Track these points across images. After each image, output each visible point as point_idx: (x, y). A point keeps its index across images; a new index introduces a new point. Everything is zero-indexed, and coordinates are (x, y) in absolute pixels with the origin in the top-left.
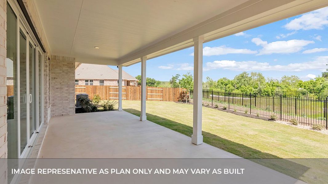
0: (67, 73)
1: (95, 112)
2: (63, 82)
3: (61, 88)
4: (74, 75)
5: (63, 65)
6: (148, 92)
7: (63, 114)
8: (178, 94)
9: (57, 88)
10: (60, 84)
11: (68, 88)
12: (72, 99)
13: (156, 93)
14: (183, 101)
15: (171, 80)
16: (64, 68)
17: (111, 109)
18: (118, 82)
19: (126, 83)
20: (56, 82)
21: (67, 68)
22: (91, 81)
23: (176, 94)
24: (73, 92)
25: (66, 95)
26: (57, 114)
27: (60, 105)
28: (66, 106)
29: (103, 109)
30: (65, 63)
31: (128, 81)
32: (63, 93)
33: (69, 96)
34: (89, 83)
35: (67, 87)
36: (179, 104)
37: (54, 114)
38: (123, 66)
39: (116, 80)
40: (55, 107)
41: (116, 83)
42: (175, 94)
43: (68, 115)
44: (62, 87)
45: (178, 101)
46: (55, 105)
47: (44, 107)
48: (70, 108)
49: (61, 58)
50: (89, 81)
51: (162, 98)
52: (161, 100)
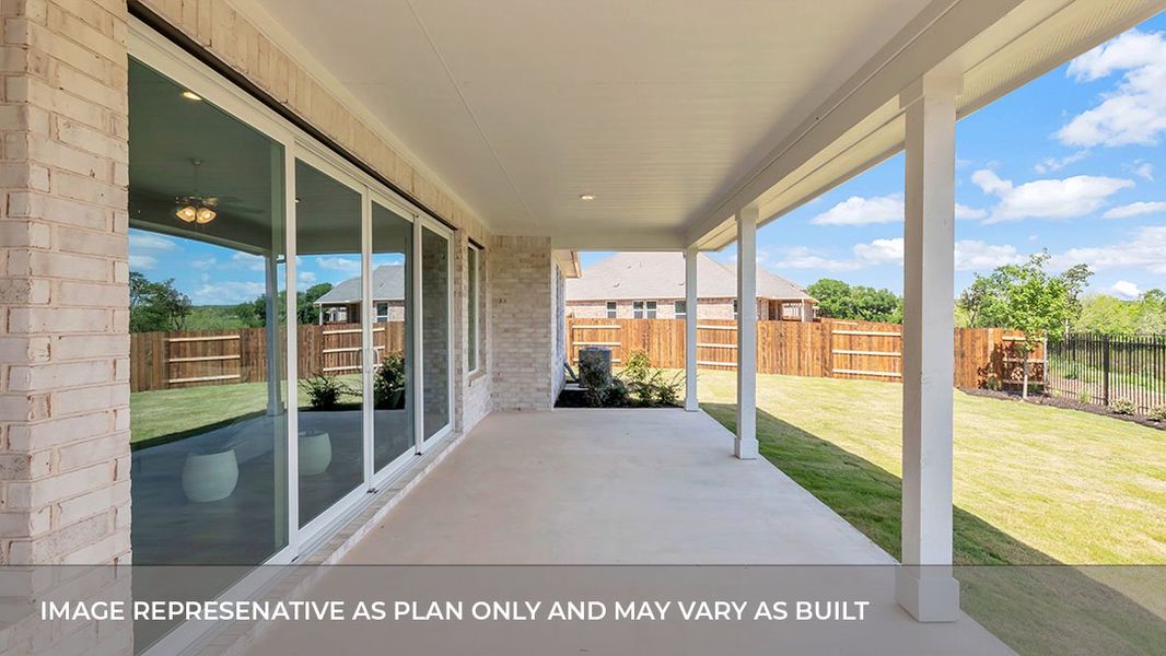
0: (529, 285)
1: (618, 407)
2: (521, 311)
3: (516, 330)
4: (547, 290)
5: (521, 261)
6: (835, 345)
7: (522, 405)
8: (979, 353)
9: (506, 331)
10: (514, 316)
11: (531, 330)
12: (543, 364)
13: (870, 350)
14: (1005, 388)
15: (970, 292)
16: (523, 270)
17: (667, 401)
18: (735, 306)
19: (763, 309)
20: (503, 312)
21: (530, 270)
22: (652, 304)
23: (968, 353)
24: (544, 340)
25: (527, 350)
26: (505, 406)
27: (513, 380)
28: (529, 384)
29: (638, 398)
30: (525, 256)
31: (774, 301)
32: (520, 346)
33: (534, 352)
34: (645, 310)
35: (531, 327)
36: (982, 400)
37: (498, 404)
38: (701, 250)
39: (730, 299)
40: (501, 383)
41: (727, 312)
42: (963, 356)
43: (532, 410)
44: (519, 326)
45: (984, 385)
46: (501, 380)
47: (454, 385)
48: (539, 390)
49: (515, 242)
50: (645, 306)
51: (897, 368)
52: (891, 379)
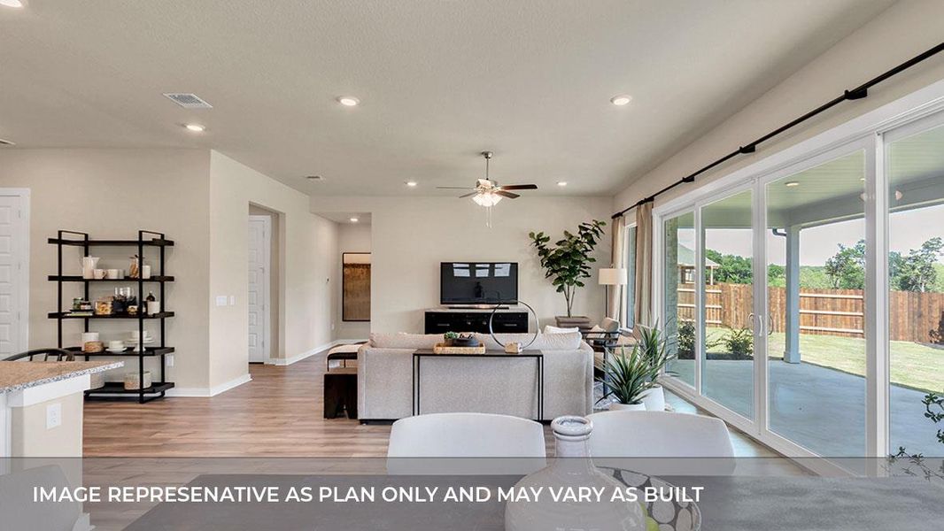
6: (801, 306)
8: (936, 314)
23: (925, 314)
42: (920, 315)
51: (859, 325)
52: (854, 335)
